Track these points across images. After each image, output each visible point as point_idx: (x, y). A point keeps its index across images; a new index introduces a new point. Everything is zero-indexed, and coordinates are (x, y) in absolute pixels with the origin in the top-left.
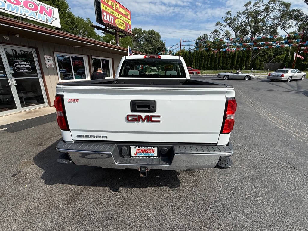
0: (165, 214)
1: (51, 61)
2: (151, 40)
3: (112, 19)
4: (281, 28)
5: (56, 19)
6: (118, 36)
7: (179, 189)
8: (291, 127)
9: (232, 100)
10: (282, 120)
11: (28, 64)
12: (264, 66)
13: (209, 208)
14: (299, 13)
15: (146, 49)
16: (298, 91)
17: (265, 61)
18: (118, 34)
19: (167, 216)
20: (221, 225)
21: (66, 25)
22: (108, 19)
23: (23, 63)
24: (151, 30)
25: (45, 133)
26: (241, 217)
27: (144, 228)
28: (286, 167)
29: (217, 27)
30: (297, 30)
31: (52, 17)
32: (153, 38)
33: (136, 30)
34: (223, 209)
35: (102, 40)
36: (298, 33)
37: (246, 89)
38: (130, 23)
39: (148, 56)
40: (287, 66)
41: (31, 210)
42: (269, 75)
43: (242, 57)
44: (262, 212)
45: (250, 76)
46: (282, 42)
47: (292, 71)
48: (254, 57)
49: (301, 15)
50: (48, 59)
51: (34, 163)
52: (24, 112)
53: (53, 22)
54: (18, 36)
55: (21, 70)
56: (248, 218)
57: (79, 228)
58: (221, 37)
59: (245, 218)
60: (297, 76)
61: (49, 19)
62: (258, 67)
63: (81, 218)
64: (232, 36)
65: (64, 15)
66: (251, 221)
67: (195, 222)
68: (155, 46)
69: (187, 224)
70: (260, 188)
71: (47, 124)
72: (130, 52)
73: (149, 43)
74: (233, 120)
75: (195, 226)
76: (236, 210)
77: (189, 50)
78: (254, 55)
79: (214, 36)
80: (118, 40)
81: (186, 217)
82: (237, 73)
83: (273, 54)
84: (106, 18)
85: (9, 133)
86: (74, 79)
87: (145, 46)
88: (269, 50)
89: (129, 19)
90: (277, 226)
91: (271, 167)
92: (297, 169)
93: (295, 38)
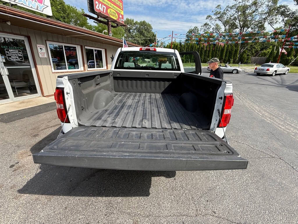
0: (162, 202)
1: (44, 50)
2: (142, 31)
3: (104, 8)
4: (269, 24)
5: (48, 6)
6: (110, 26)
7: (175, 179)
8: (276, 120)
9: (229, 95)
10: (268, 113)
11: (20, 53)
12: (251, 60)
13: (204, 197)
14: (286, 9)
15: (138, 40)
16: (282, 85)
17: (252, 55)
18: (110, 24)
19: (164, 204)
20: (215, 213)
21: (57, 13)
22: (101, 8)
23: (14, 52)
24: (143, 22)
25: (40, 124)
26: (233, 205)
27: (143, 216)
28: (273, 157)
29: (208, 20)
30: (283, 26)
31: (43, 5)
32: (145, 30)
33: (128, 20)
34: (216, 198)
35: (94, 30)
36: (284, 29)
37: (234, 82)
38: (122, 13)
39: (144, 48)
40: (272, 61)
41: (32, 200)
42: (256, 69)
43: (231, 51)
44: (252, 200)
45: (238, 70)
46: (268, 37)
47: (277, 65)
48: (242, 51)
49: (288, 11)
50: (41, 49)
51: (31, 154)
52: (17, 102)
53: (44, 10)
54: (9, 23)
55: (13, 59)
56: (240, 206)
57: (81, 217)
58: (211, 30)
59: (237, 206)
60: (281, 71)
61: (40, 6)
62: (246, 61)
63: (82, 208)
64: (221, 30)
65: (55, 3)
66: (242, 208)
67: (191, 209)
68: (146, 37)
69: (184, 212)
70: (249, 177)
71: (42, 115)
72: (125, 43)
73: (141, 34)
74: (229, 114)
75: (191, 214)
76: (228, 198)
77: (180, 42)
78: (241, 49)
79: (205, 29)
80: (110, 30)
81: (183, 205)
82: (226, 66)
83: (260, 48)
84: (98, 7)
85: (2, 123)
86: (67, 69)
87: (137, 37)
88: (256, 44)
89: (122, 9)
90: (266, 212)
91: (259, 158)
92: (283, 159)
93: (281, 33)
